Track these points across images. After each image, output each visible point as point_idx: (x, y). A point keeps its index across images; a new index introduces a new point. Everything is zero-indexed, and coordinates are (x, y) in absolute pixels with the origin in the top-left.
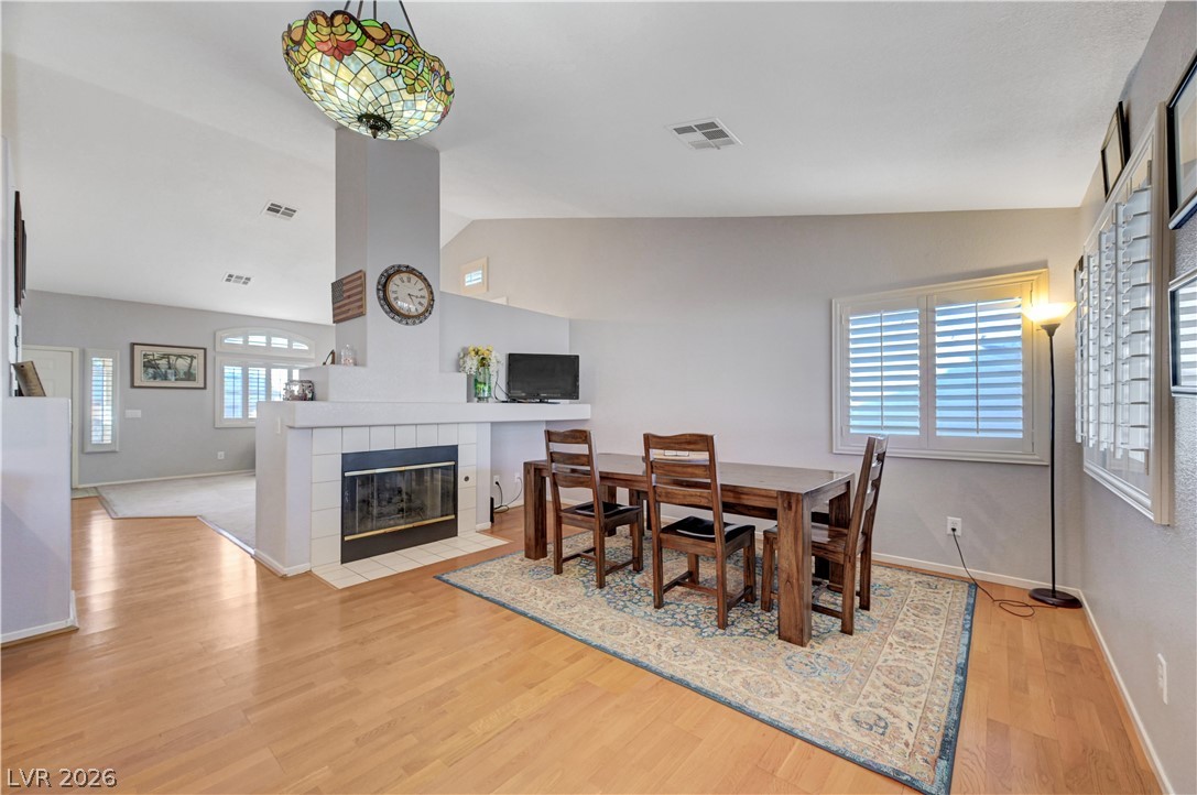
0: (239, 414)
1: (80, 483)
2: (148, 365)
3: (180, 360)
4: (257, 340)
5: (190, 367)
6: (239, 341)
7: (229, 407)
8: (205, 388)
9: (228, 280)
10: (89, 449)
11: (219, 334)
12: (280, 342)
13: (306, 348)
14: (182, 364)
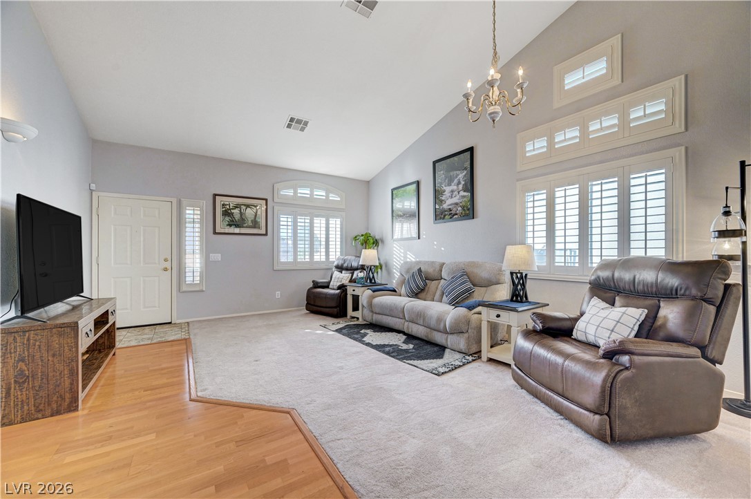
0: (291, 259)
1: (177, 319)
2: (226, 213)
3: (248, 209)
4: (304, 192)
5: (256, 216)
6: (290, 193)
7: (284, 252)
8: (266, 234)
9: (289, 126)
10: (184, 288)
11: (276, 186)
12: (320, 193)
13: (339, 199)
14: (249, 213)
